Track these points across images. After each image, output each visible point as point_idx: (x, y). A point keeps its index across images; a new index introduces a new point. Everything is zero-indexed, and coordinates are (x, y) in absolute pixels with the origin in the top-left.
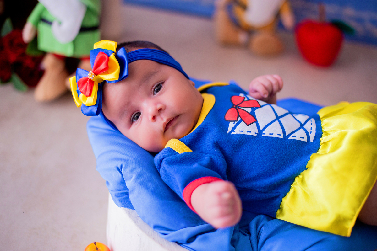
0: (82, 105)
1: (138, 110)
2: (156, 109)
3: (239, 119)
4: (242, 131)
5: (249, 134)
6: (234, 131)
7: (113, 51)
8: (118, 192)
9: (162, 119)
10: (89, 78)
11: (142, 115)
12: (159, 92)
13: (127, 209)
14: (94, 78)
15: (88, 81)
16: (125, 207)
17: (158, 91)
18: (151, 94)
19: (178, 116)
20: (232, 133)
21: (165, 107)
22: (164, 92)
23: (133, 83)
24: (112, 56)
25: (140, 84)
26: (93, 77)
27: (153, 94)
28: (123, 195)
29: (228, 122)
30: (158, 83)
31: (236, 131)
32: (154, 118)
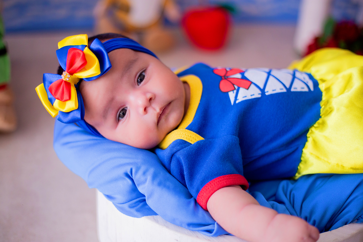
0: (59, 114)
1: (124, 106)
2: (147, 99)
3: (236, 87)
4: (246, 97)
5: (253, 97)
6: (238, 99)
7: (84, 45)
8: (131, 202)
9: (154, 109)
10: (64, 80)
11: (129, 110)
12: (144, 81)
13: (150, 217)
14: (70, 78)
15: (63, 83)
16: (147, 215)
17: (141, 80)
18: (136, 85)
19: (170, 104)
20: (237, 102)
21: (155, 96)
22: (149, 79)
23: (115, 76)
24: (87, 50)
25: (122, 76)
26: (68, 78)
27: (137, 85)
28: (137, 204)
29: (227, 93)
30: (141, 72)
31: (240, 99)
32: (145, 109)
